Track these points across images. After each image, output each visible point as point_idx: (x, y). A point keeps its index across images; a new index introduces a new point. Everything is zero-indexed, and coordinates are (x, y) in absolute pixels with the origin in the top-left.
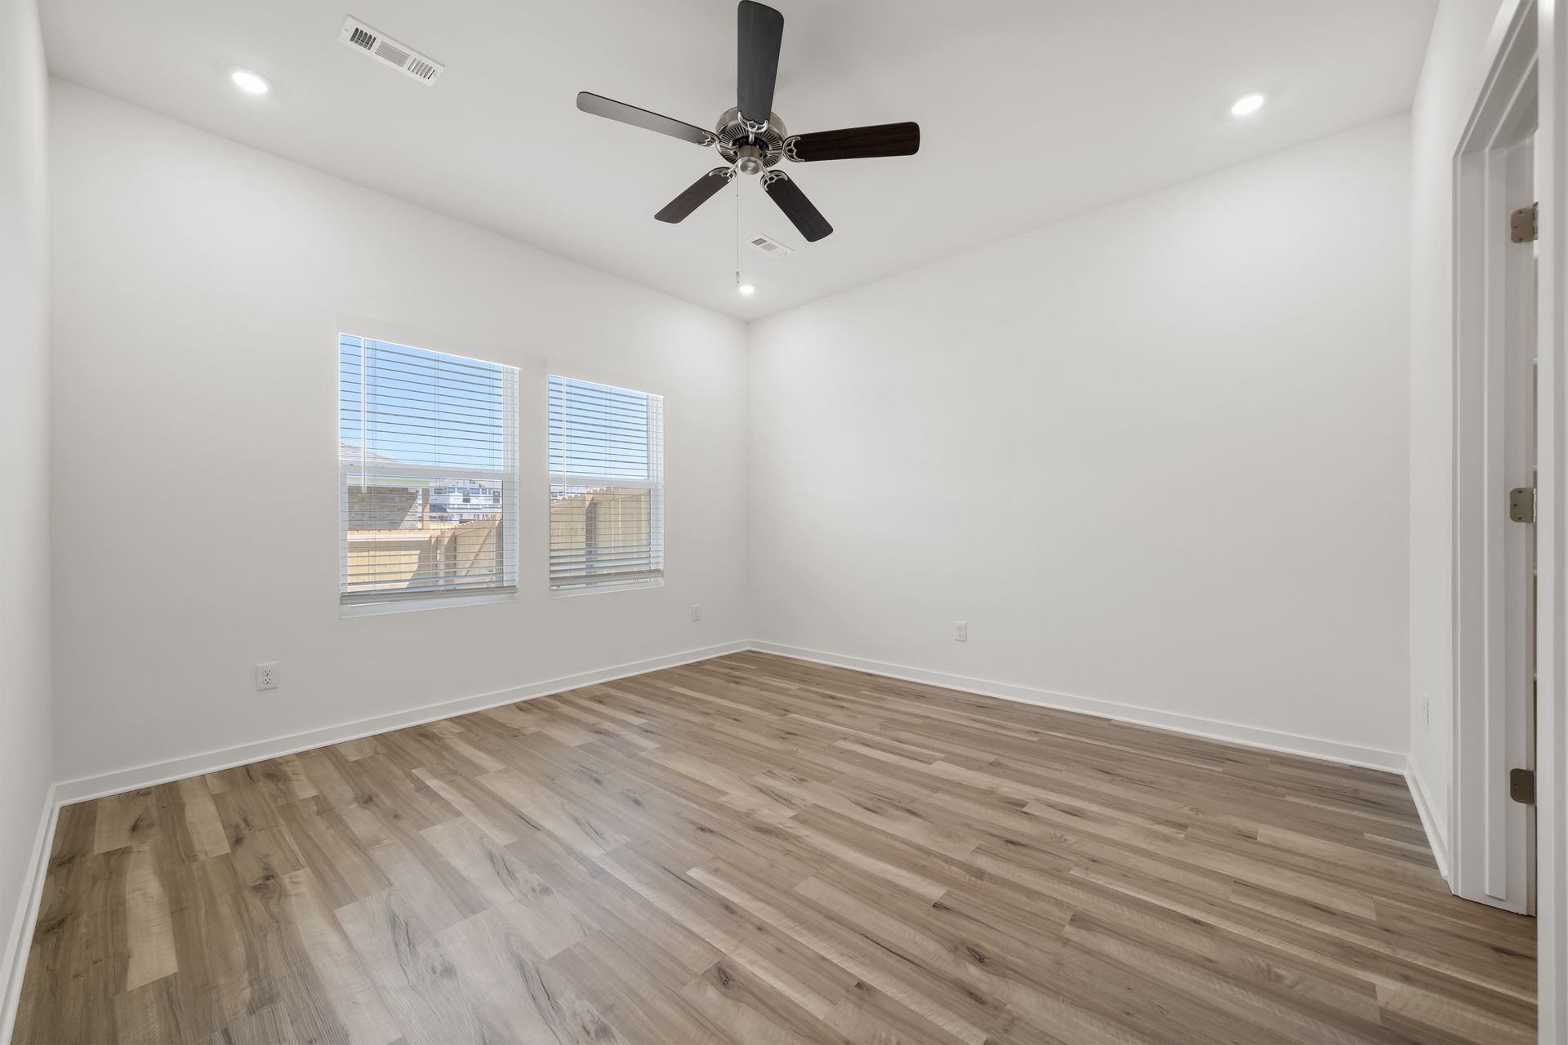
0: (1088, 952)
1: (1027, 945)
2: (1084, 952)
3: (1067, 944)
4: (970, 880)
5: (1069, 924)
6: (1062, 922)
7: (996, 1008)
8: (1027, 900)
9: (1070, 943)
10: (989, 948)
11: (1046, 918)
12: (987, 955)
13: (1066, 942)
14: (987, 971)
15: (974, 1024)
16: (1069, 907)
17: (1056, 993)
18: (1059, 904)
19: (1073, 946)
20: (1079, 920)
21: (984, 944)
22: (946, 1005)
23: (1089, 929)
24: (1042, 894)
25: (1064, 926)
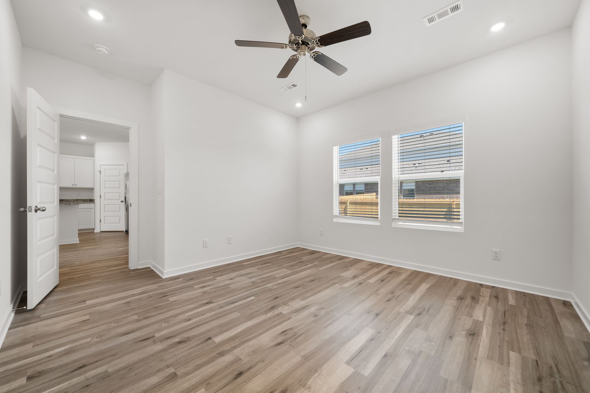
0: (158, 371)
1: (175, 355)
2: (160, 370)
3: (167, 366)
4: (219, 350)
5: (175, 372)
6: (177, 370)
7: (161, 341)
8: (196, 364)
9: (166, 367)
10: (181, 346)
11: (183, 365)
12: (179, 345)
13: (168, 366)
14: (175, 342)
15: (161, 336)
16: (183, 376)
17: (153, 355)
18: (187, 374)
19: (164, 368)
20: (174, 376)
21: (185, 345)
22: (172, 332)
23: (167, 377)
24: (197, 370)
25: (175, 369)
